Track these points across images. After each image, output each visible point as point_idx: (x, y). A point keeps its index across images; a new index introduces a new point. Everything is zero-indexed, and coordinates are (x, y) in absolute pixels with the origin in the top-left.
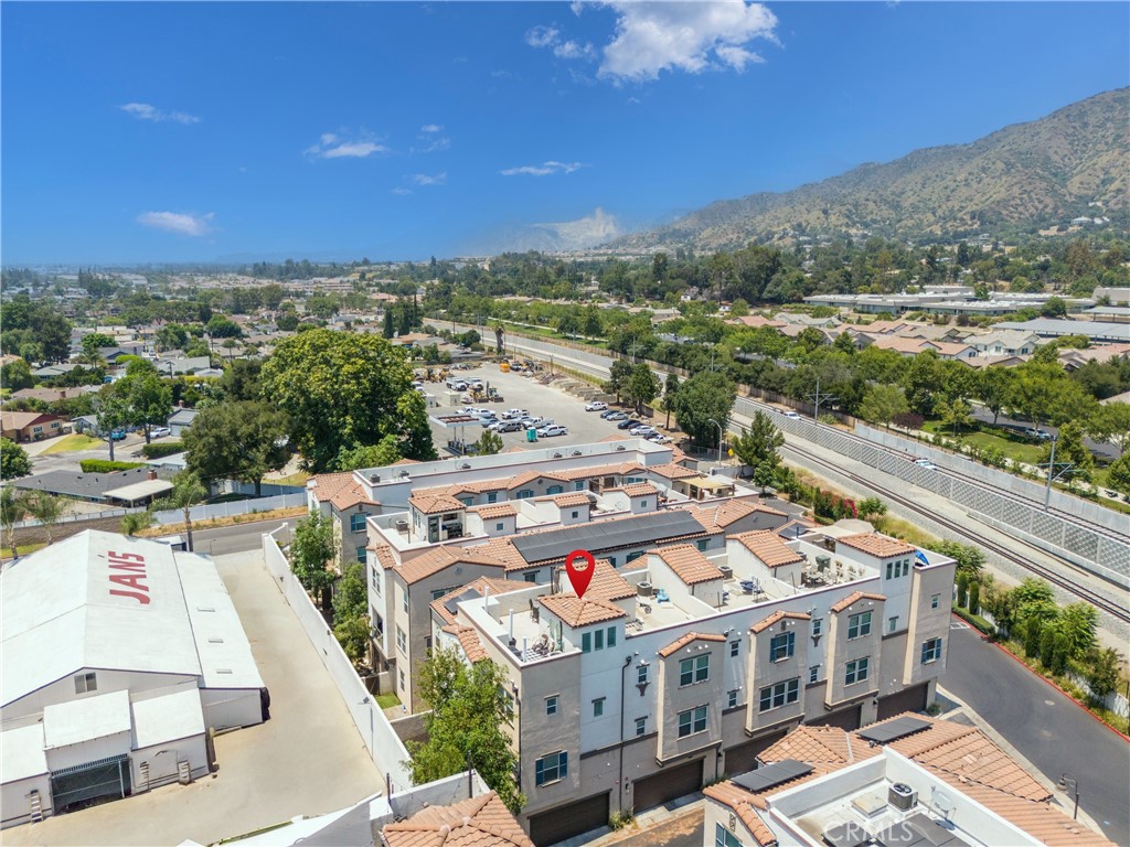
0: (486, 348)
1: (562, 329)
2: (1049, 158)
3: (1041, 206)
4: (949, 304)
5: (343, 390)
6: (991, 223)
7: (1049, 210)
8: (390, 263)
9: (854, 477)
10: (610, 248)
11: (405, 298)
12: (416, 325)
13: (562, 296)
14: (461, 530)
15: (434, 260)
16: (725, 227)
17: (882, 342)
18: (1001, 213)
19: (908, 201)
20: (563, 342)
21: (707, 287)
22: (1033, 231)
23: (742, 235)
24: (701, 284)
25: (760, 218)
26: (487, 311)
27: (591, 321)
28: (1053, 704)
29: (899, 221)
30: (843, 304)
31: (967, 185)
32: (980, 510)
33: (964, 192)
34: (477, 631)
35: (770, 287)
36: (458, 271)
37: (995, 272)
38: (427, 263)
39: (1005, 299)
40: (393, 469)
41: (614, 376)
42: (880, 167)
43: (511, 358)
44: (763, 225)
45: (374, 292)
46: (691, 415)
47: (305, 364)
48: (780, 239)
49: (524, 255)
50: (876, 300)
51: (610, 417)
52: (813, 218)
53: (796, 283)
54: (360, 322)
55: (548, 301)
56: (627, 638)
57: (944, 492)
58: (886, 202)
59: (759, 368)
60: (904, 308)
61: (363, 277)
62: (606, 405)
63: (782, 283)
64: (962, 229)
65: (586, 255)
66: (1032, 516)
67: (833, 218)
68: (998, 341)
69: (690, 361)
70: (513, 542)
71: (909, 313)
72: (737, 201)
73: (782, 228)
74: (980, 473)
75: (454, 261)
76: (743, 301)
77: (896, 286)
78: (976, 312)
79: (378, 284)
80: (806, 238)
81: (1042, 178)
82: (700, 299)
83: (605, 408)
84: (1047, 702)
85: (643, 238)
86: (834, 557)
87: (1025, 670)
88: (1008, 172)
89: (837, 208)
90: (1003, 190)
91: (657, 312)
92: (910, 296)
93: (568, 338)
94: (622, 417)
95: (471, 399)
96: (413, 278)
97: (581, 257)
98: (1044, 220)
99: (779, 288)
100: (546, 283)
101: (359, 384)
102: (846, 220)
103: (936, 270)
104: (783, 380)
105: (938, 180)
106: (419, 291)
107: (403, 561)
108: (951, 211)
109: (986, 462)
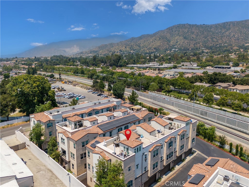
0: (56, 78)
1: (74, 73)
2: (167, 37)
3: (166, 47)
4: (156, 66)
5: (34, 90)
6: (158, 50)
7: (167, 48)
8: (23, 58)
9: (153, 103)
10: (79, 54)
11: (30, 66)
12: (36, 73)
13: (72, 65)
14: (82, 125)
15: (35, 57)
16: (105, 50)
17: (147, 74)
18: (159, 48)
19: (142, 45)
20: (75, 76)
21: (106, 63)
22: (165, 52)
23: (109, 52)
24: (104, 62)
25: (112, 48)
26: (54, 69)
27: (82, 71)
28: (213, 148)
29: (140, 49)
30: (135, 67)
31: (152, 42)
32: (181, 108)
33: (152, 44)
34: (104, 152)
35: (119, 63)
36: (42, 60)
37: (162, 60)
38: (34, 58)
39: (165, 65)
40: (55, 110)
41: (94, 83)
42: (135, 38)
43: (63, 80)
44: (113, 50)
45: (20, 65)
46: (117, 92)
47: (22, 84)
48: (117, 53)
49: (59, 56)
50: (141, 66)
51: (95, 93)
52: (123, 49)
53: (124, 62)
54: (19, 73)
55: (69, 66)
56: (143, 149)
57: (173, 105)
58: (137, 45)
59: (125, 81)
60: (147, 67)
61: (16, 61)
62: (92, 90)
63: (121, 62)
64: (152, 51)
65: (74, 56)
66: (193, 109)
67: (127, 49)
68: (169, 74)
69: (109, 80)
70: (98, 127)
71: (148, 68)
72: (106, 45)
73: (117, 50)
74: (177, 100)
75: (41, 57)
76: (115, 66)
77: (144, 63)
78: (161, 68)
79: (21, 63)
80: (122, 53)
81: (166, 41)
82: (104, 66)
83: (92, 91)
84: (212, 148)
85: (87, 52)
86: (173, 122)
87: (204, 141)
88: (160, 40)
89: (128, 47)
90: (159, 43)
91: (97, 69)
92: (148, 65)
93: (76, 75)
94: (97, 93)
95: (57, 91)
96: (30, 62)
97: (72, 56)
98: (167, 49)
99: (121, 63)
100: (67, 62)
101: (38, 88)
102: (130, 49)
103: (151, 59)
104: (131, 83)
105: (147, 41)
106: (33, 65)
107: (72, 135)
108: (150, 47)
109: (177, 98)
